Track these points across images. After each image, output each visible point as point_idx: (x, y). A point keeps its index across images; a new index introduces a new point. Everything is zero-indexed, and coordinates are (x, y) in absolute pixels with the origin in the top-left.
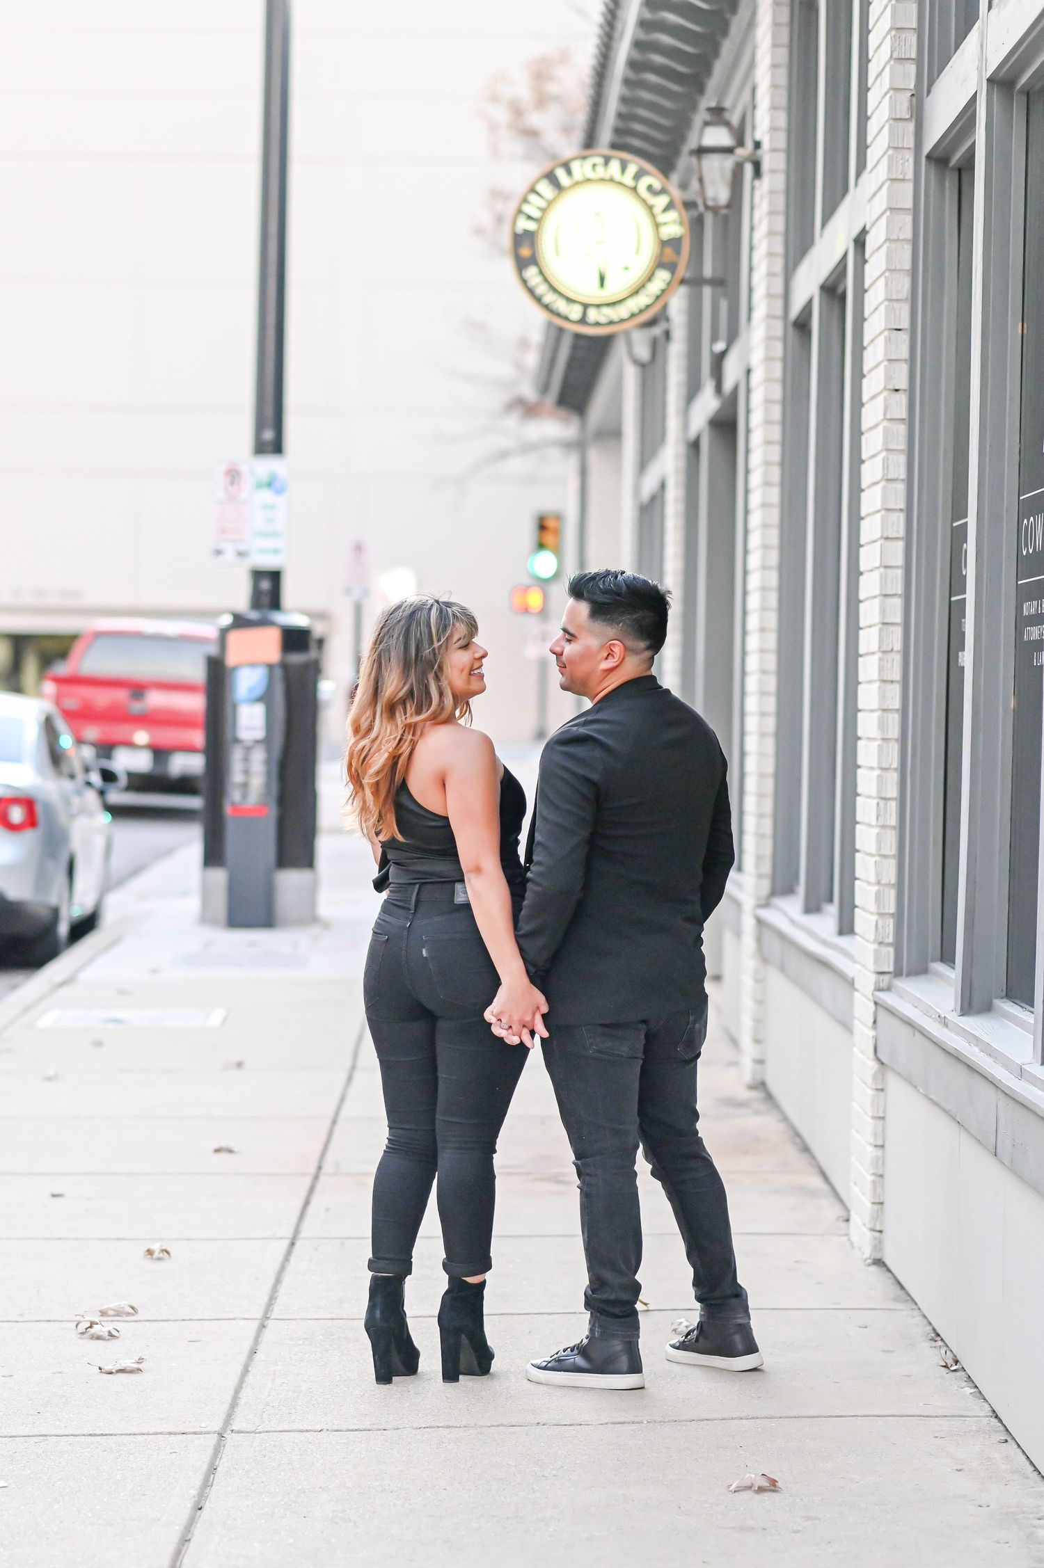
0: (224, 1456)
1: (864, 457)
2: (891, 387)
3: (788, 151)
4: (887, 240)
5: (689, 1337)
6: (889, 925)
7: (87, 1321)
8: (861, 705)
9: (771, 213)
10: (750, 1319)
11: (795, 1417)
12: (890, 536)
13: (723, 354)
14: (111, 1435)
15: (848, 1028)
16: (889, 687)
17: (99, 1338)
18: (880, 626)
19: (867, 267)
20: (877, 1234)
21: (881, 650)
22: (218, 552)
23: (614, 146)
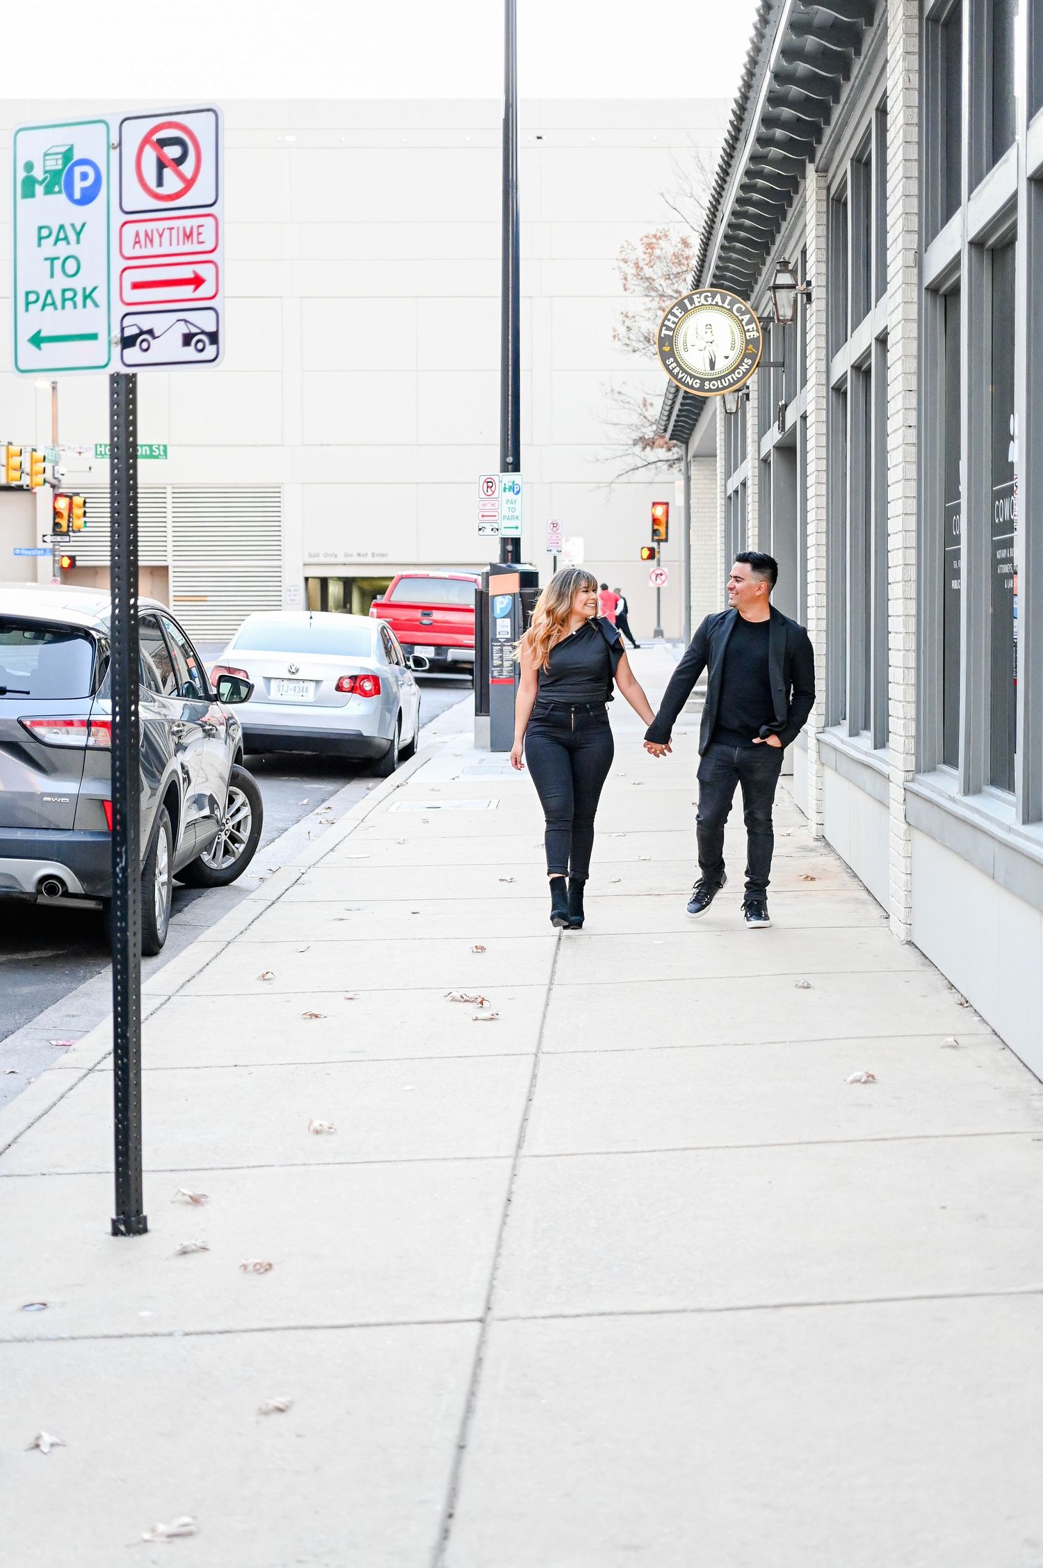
0: (538, 1067)
3: (827, 287)
4: (902, 338)
6: (911, 743)
8: (888, 613)
9: (819, 323)
12: (907, 513)
13: (786, 406)
16: (909, 602)
18: (902, 566)
19: (887, 354)
20: (908, 926)
21: (903, 580)
22: (481, 529)
23: (712, 285)
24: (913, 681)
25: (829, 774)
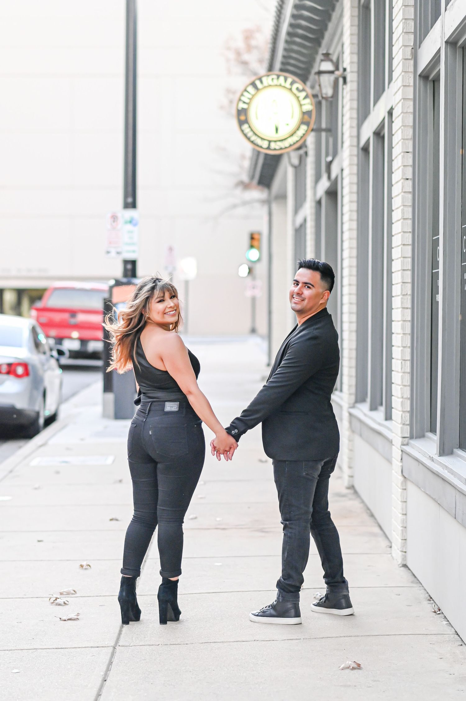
0: (116, 657)
1: (393, 208)
2: (405, 178)
3: (358, 72)
4: (402, 112)
5: (321, 601)
6: (407, 416)
7: (54, 597)
8: (393, 319)
9: (351, 100)
10: (349, 593)
11: (368, 636)
12: (405, 244)
13: (331, 162)
14: (66, 648)
15: (390, 461)
16: (406, 310)
17: (60, 605)
18: (401, 284)
19: (393, 124)
20: (404, 553)
21: (402, 294)
22: (108, 252)
23: (282, 70)
24: (408, 370)
25: (357, 439)
